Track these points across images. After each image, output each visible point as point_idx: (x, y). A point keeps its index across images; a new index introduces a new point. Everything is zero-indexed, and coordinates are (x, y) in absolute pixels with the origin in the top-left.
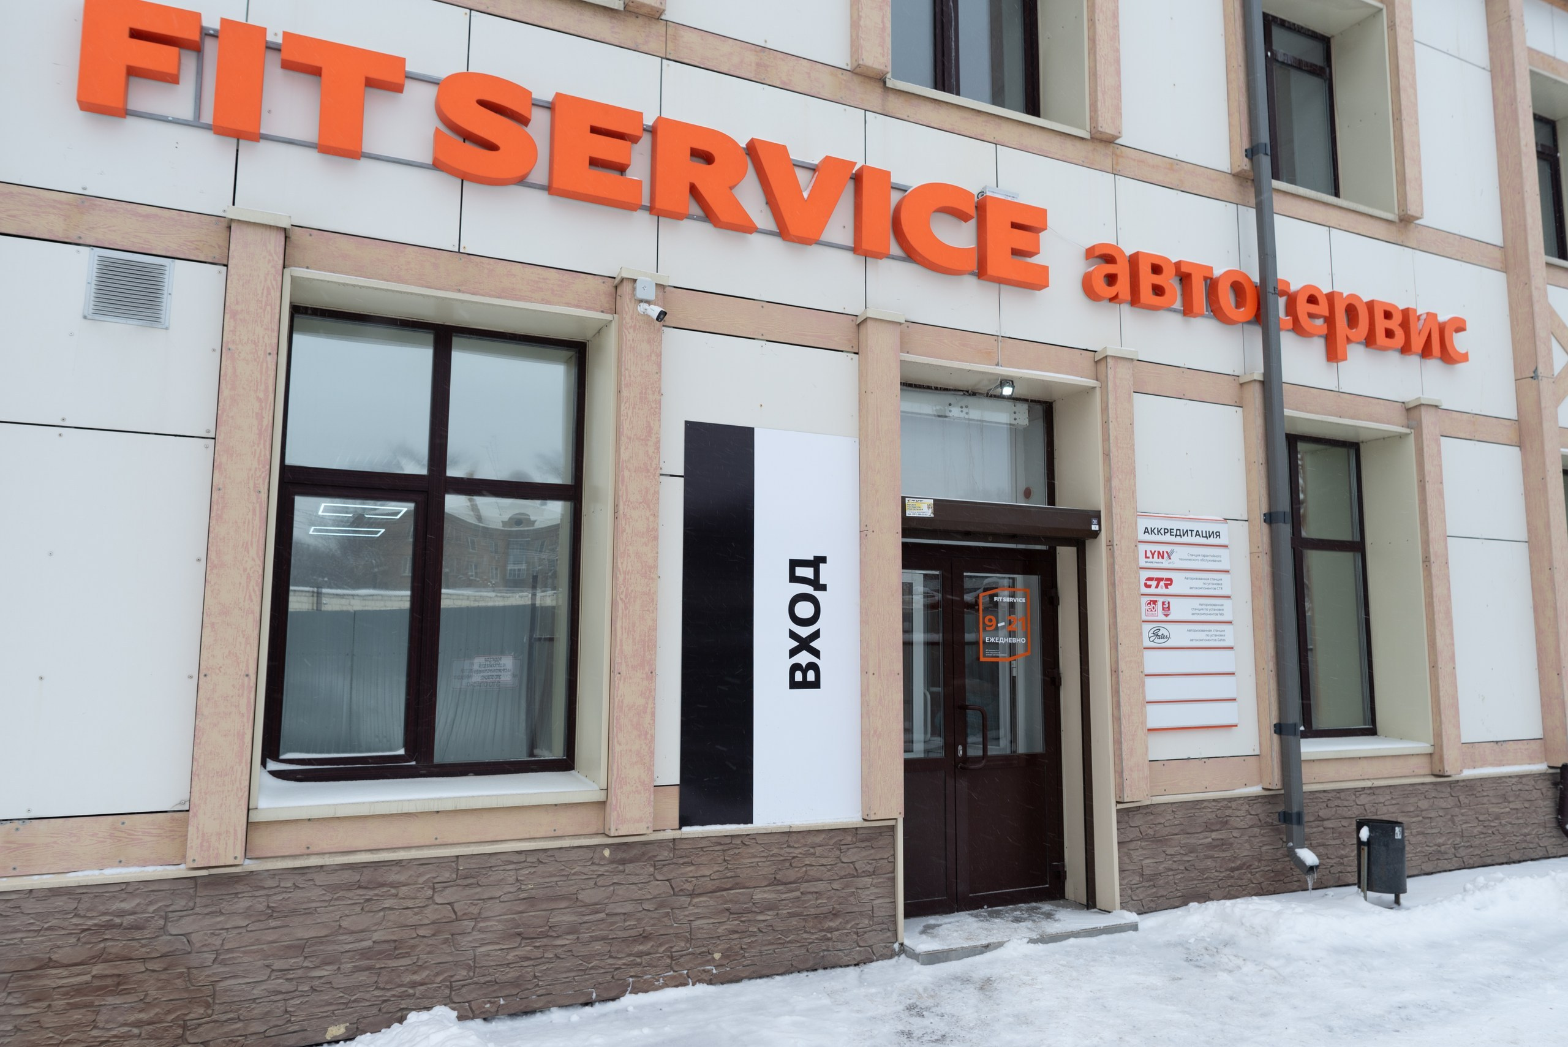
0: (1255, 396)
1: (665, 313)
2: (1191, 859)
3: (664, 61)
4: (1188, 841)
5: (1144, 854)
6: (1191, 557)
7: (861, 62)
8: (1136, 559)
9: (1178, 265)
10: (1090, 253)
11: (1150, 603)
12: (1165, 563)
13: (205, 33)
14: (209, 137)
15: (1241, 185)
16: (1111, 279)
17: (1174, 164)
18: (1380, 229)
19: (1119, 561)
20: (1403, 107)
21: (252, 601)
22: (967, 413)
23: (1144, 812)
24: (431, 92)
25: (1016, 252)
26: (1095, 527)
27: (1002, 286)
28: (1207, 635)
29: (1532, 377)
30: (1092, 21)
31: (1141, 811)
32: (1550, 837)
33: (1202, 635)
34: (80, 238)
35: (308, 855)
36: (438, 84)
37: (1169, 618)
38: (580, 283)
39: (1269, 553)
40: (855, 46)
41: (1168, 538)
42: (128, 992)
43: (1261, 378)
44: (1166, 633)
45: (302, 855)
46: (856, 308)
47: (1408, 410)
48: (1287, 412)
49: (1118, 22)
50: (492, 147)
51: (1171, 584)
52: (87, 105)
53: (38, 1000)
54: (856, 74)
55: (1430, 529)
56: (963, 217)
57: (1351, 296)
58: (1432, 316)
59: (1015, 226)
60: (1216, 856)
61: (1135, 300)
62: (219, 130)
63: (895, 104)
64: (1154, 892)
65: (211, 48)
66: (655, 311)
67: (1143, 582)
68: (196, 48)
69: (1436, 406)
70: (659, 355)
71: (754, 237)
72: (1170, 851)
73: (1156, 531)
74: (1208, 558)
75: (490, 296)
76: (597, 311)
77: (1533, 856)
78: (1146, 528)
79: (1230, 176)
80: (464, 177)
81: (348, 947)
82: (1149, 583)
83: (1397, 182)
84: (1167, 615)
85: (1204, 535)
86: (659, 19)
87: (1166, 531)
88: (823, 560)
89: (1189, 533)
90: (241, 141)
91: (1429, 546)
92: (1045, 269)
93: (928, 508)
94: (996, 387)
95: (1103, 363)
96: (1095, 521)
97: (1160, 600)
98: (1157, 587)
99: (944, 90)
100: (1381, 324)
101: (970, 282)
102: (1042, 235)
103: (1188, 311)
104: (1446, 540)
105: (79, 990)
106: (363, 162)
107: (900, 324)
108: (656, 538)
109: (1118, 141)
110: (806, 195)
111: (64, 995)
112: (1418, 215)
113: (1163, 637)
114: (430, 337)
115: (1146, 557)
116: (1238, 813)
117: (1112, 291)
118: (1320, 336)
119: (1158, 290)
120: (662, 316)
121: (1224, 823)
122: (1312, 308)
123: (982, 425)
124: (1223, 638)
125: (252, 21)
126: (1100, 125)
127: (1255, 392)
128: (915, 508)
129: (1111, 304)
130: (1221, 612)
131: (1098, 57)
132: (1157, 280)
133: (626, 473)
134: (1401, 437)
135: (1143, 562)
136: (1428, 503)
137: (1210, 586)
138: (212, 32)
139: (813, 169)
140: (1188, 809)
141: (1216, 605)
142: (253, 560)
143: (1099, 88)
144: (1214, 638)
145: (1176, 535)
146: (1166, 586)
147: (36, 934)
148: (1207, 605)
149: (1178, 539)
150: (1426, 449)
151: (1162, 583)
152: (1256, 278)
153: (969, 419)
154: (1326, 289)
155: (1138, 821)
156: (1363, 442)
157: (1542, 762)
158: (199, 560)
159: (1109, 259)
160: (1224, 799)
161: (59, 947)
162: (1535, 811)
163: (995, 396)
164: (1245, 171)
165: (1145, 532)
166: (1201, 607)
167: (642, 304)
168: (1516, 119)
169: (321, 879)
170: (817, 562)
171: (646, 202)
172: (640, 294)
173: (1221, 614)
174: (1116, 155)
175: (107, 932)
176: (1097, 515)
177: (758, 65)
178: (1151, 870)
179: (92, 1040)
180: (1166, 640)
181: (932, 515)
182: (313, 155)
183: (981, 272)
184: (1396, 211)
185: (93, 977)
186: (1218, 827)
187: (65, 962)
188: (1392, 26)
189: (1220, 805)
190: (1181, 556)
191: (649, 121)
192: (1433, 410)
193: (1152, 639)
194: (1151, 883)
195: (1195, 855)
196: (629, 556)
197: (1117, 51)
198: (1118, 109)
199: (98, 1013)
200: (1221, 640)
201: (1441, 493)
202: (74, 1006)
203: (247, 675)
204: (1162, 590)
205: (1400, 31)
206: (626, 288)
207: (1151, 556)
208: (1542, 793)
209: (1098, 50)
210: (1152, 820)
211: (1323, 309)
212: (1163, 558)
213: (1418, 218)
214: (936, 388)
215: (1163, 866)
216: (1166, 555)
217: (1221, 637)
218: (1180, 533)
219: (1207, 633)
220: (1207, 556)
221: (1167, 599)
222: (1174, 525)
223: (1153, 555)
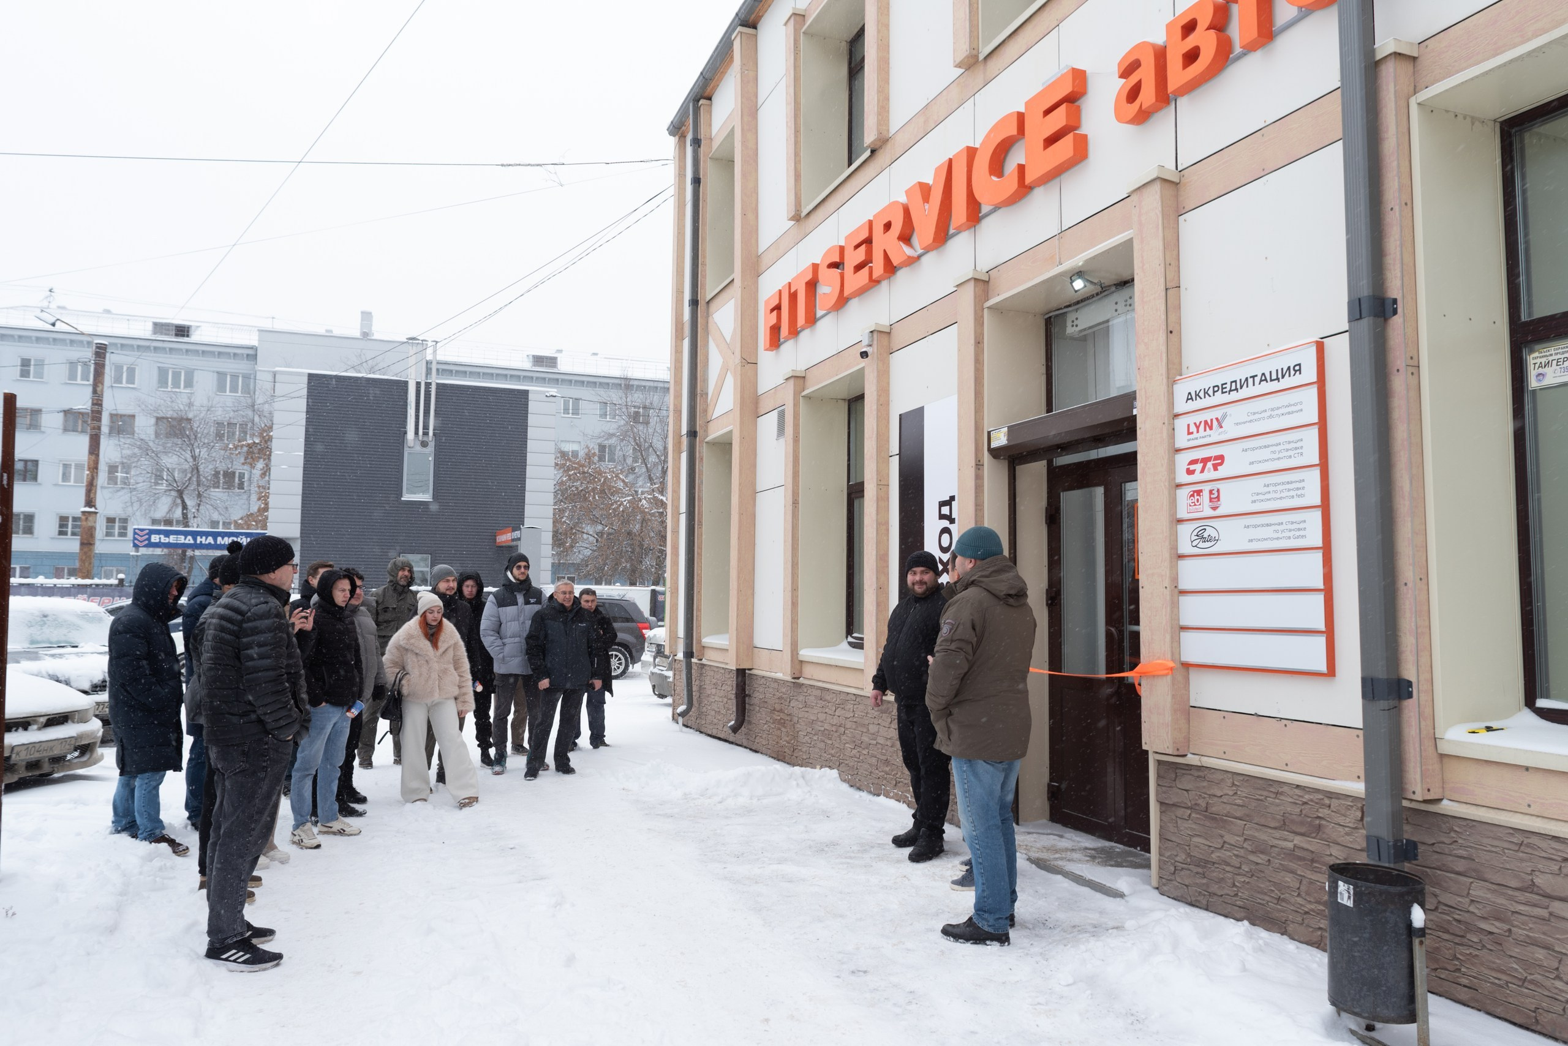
2: (1259, 861)
4: (1256, 834)
5: (1194, 829)
6: (1252, 417)
8: (1173, 440)
10: (1121, 69)
11: (1192, 495)
12: (1215, 435)
14: (792, 342)
16: (1137, 90)
19: (1142, 448)
23: (1196, 773)
25: (1048, 141)
26: (1135, 411)
28: (1276, 531)
31: (1193, 772)
33: (1268, 532)
34: (776, 406)
37: (1218, 512)
41: (1220, 398)
44: (1214, 534)
51: (1221, 464)
54: (967, 70)
59: (1047, 111)
60: (1299, 873)
63: (991, 68)
64: (1204, 884)
67: (1182, 467)
68: (781, 304)
72: (1228, 838)
73: (1203, 393)
74: (1277, 412)
78: (1190, 393)
82: (1192, 467)
84: (1214, 509)
85: (1274, 377)
87: (1221, 388)
88: (952, 500)
89: (1250, 381)
93: (1003, 438)
96: (1135, 404)
97: (1206, 488)
98: (1202, 471)
101: (1039, 194)
107: (972, 278)
110: (927, 210)
113: (1210, 539)
115: (1189, 433)
116: (1341, 820)
117: (1135, 107)
119: (1192, 56)
120: (864, 354)
121: (1316, 829)
124: (1302, 533)
128: (995, 441)
130: (1299, 492)
132: (1189, 43)
135: (1182, 441)
140: (1258, 789)
141: (1292, 482)
144: (1287, 534)
145: (1231, 390)
148: (1275, 485)
149: (1234, 396)
151: (1209, 465)
155: (1186, 782)
159: (1135, 66)
160: (1317, 791)
165: (1188, 399)
166: (1267, 489)
173: (1299, 496)
177: (925, 122)
178: (1201, 853)
180: (1213, 543)
181: (1006, 444)
186: (1303, 830)
189: (1307, 797)
193: (1195, 543)
194: (1200, 870)
195: (1267, 858)
200: (1298, 537)
204: (1210, 474)
210: (1204, 787)
212: (1211, 428)
215: (1218, 854)
216: (1215, 423)
217: (1298, 533)
218: (1237, 385)
219: (1277, 527)
220: (1278, 408)
221: (1214, 486)
222: (1226, 377)
223: (1198, 427)
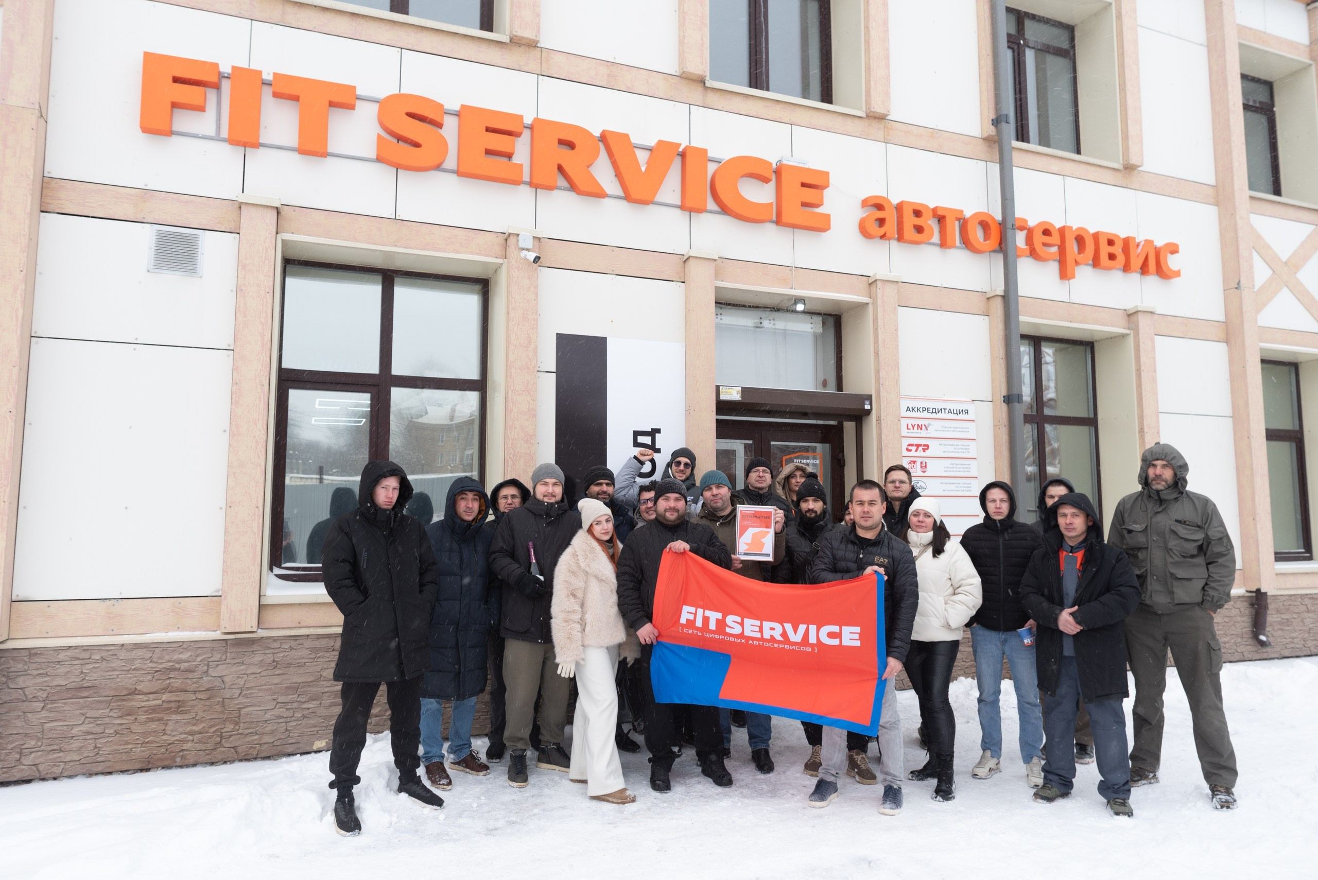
0: (998, 307)
1: (539, 258)
3: (539, 76)
6: (944, 429)
7: (685, 70)
8: (899, 431)
9: (935, 210)
10: (865, 203)
11: (910, 463)
12: (923, 433)
13: (221, 76)
14: (226, 147)
15: (990, 146)
16: (881, 222)
17: (934, 133)
18: (1108, 176)
19: (885, 431)
20: (1127, 80)
21: (259, 458)
22: (774, 324)
24: (375, 108)
25: (804, 204)
26: (867, 407)
27: (795, 230)
28: (957, 487)
29: (1236, 288)
30: (867, 27)
32: (1246, 645)
33: (953, 487)
34: (144, 218)
35: (299, 627)
36: (379, 102)
37: (925, 474)
38: (481, 236)
39: (1007, 426)
40: (682, 58)
41: (925, 414)
42: (186, 712)
43: (1002, 294)
44: (923, 485)
45: (296, 628)
46: (683, 249)
47: (1129, 315)
48: (1022, 318)
49: (888, 28)
50: (417, 145)
51: (928, 449)
52: (146, 130)
53: (129, 715)
54: (683, 78)
55: (1144, 407)
56: (766, 180)
57: (1079, 229)
58: (1149, 242)
59: (804, 185)
61: (900, 239)
62: (233, 141)
63: (712, 98)
65: (226, 85)
66: (532, 256)
67: (904, 447)
68: (217, 86)
69: (1152, 312)
70: (536, 287)
71: (606, 200)
73: (916, 409)
74: (958, 430)
75: (417, 249)
76: (492, 257)
77: (1231, 659)
78: (908, 407)
79: (981, 140)
80: (398, 167)
81: (327, 690)
82: (910, 448)
83: (1122, 139)
84: (924, 472)
85: (955, 412)
86: (536, 47)
87: (924, 409)
88: (658, 431)
89: (943, 411)
90: (247, 149)
91: (1143, 421)
92: (828, 217)
93: (737, 393)
94: (792, 305)
95: (874, 285)
96: (867, 402)
97: (919, 460)
98: (916, 451)
99: (756, 88)
100: (1105, 250)
101: (771, 228)
102: (826, 192)
103: (944, 244)
104: (1158, 415)
105: (154, 709)
106: (329, 159)
107: (715, 260)
108: (535, 416)
109: (888, 118)
110: (643, 169)
111: (145, 712)
112: (1139, 164)
113: (920, 488)
114: (379, 278)
117: (882, 231)
118: (1055, 260)
119: (919, 229)
120: (537, 260)
122: (1047, 239)
123: (785, 333)
124: (969, 489)
125: (252, 67)
126: (872, 106)
127: (998, 305)
128: (727, 393)
129: (882, 241)
130: (968, 470)
131: (871, 56)
132: (918, 221)
133: (513, 370)
134: (1124, 336)
135: (904, 432)
136: (1143, 387)
137: (959, 451)
138: (226, 75)
139: (650, 150)
141: (964, 465)
142: (260, 430)
143: (872, 79)
144: (963, 489)
145: (932, 412)
146: (924, 450)
147: (126, 673)
148: (956, 464)
149: (934, 416)
150: (1142, 345)
151: (920, 448)
152: (999, 217)
153: (775, 329)
154: (1058, 225)
156: (1096, 341)
157: (1240, 587)
158: (225, 431)
159: (879, 207)
161: (141, 681)
162: (1233, 625)
163: (792, 311)
164: (992, 136)
165: (907, 410)
166: (952, 466)
167: (523, 251)
168: (1225, 85)
169: (308, 643)
170: (654, 433)
171: (526, 178)
172: (521, 245)
173: (968, 472)
174: (887, 128)
175: (171, 673)
176: (869, 398)
177: (609, 76)
179: (163, 742)
180: (923, 490)
181: (740, 399)
182: (296, 155)
183: (778, 222)
184: (1121, 161)
185: (163, 701)
187: (145, 691)
188: (1119, 17)
190: (936, 428)
191: (528, 120)
192: (1149, 315)
196: (515, 428)
197: (887, 49)
198: (887, 94)
199: (166, 725)
200: (968, 491)
201: (1154, 380)
202: (152, 720)
203: (257, 507)
204: (920, 453)
205: (1126, 20)
206: (512, 240)
207: (912, 428)
208: (1240, 612)
209: (871, 50)
211: (1055, 239)
212: (921, 429)
213: (1139, 166)
214: (750, 307)
216: (924, 427)
217: (968, 489)
218: (936, 411)
219: (957, 485)
220: (957, 428)
221: (924, 460)
222: (931, 405)
223: (913, 427)
